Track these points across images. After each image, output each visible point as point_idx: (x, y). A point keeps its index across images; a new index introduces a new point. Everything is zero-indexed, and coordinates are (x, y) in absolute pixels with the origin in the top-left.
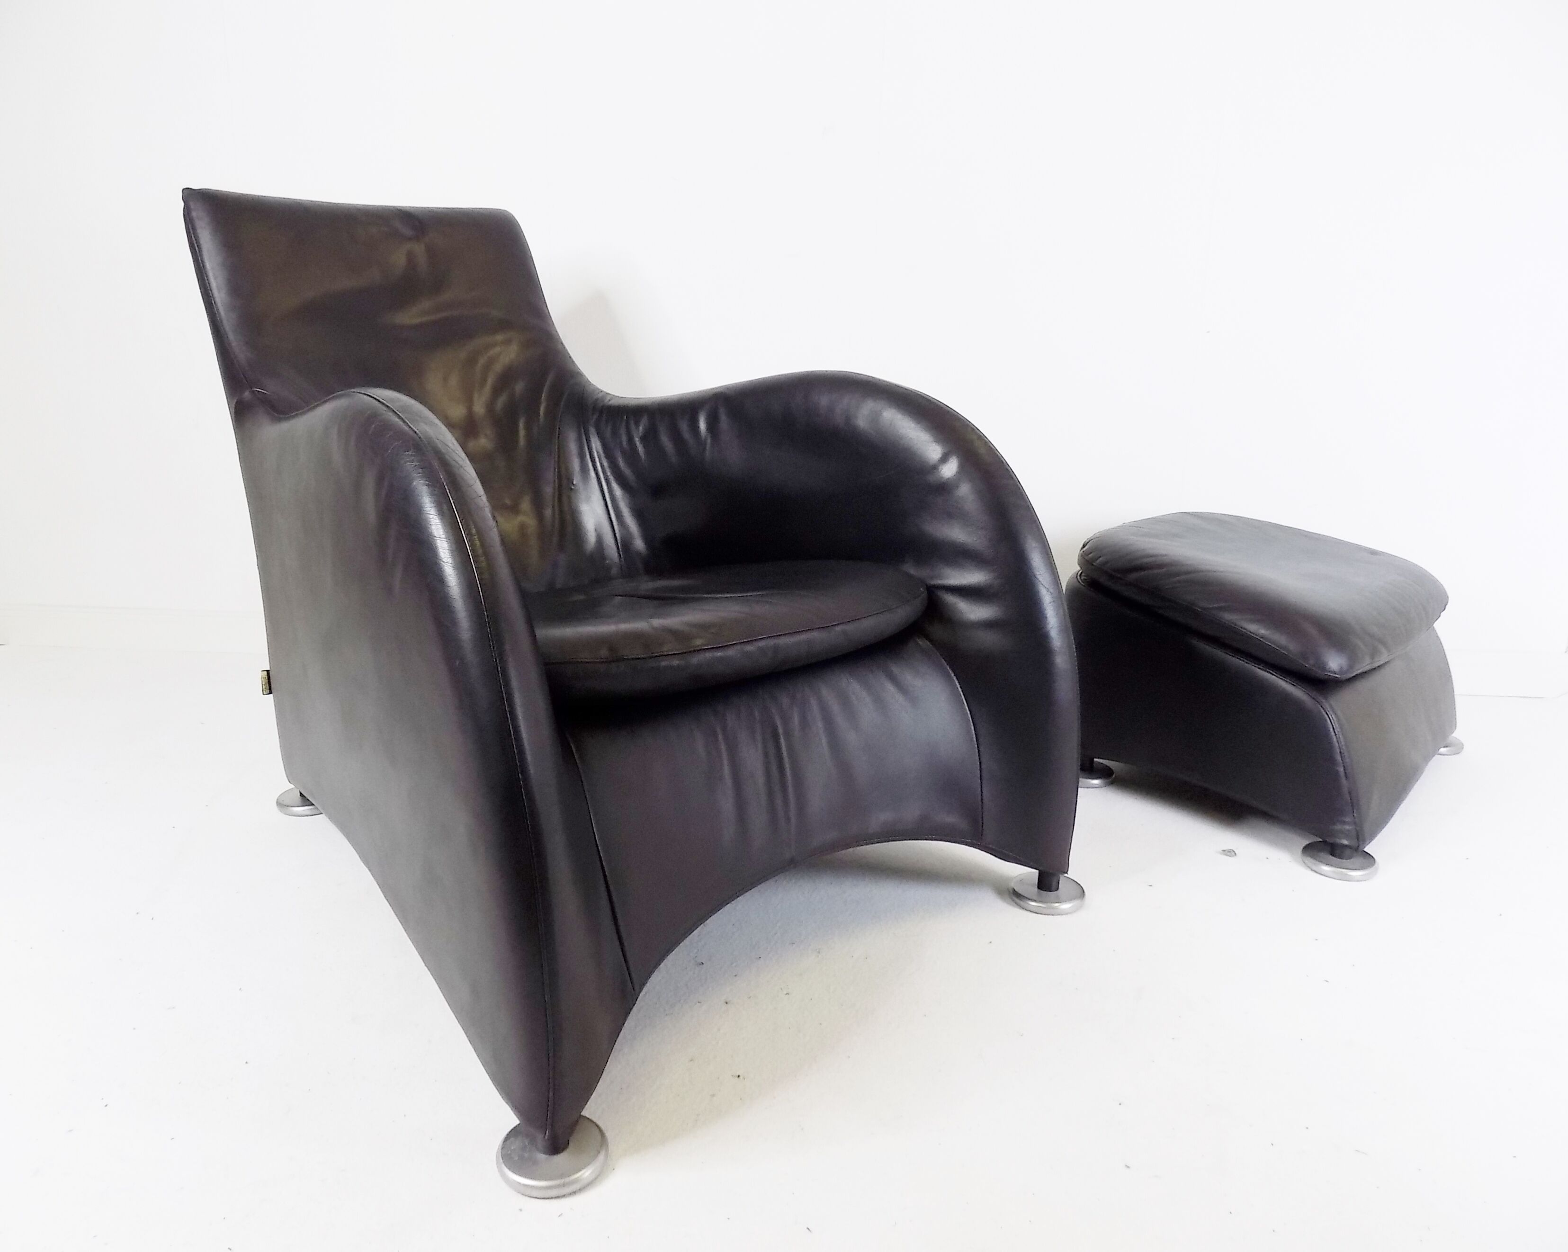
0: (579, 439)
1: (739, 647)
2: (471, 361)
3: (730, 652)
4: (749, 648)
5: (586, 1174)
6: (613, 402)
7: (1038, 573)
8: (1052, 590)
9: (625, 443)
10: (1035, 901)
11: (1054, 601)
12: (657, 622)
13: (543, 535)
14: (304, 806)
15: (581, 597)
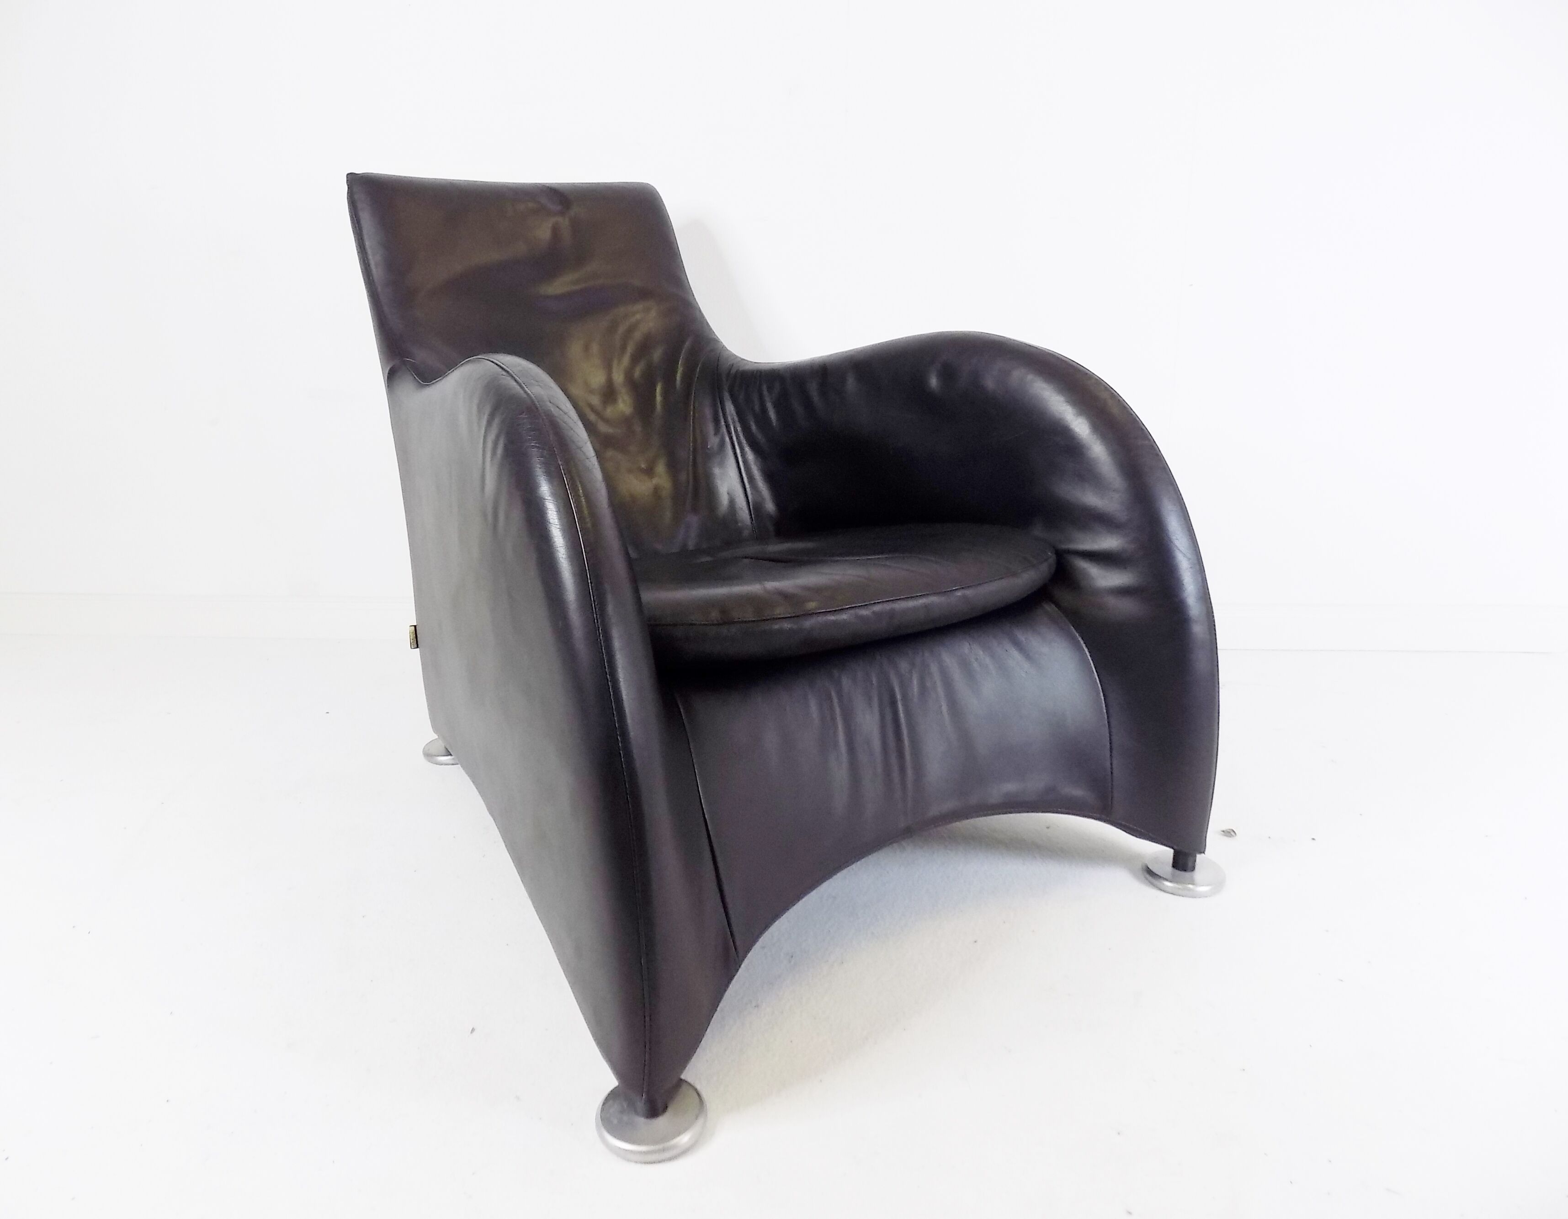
0: (714, 406)
1: (852, 612)
2: (612, 329)
3: (844, 616)
4: (864, 612)
5: (684, 1139)
6: (747, 367)
7: (1174, 538)
8: (1189, 555)
9: (757, 408)
10: (1171, 882)
11: (1191, 568)
12: (772, 585)
13: (678, 496)
14: (447, 756)
15: (709, 559)
